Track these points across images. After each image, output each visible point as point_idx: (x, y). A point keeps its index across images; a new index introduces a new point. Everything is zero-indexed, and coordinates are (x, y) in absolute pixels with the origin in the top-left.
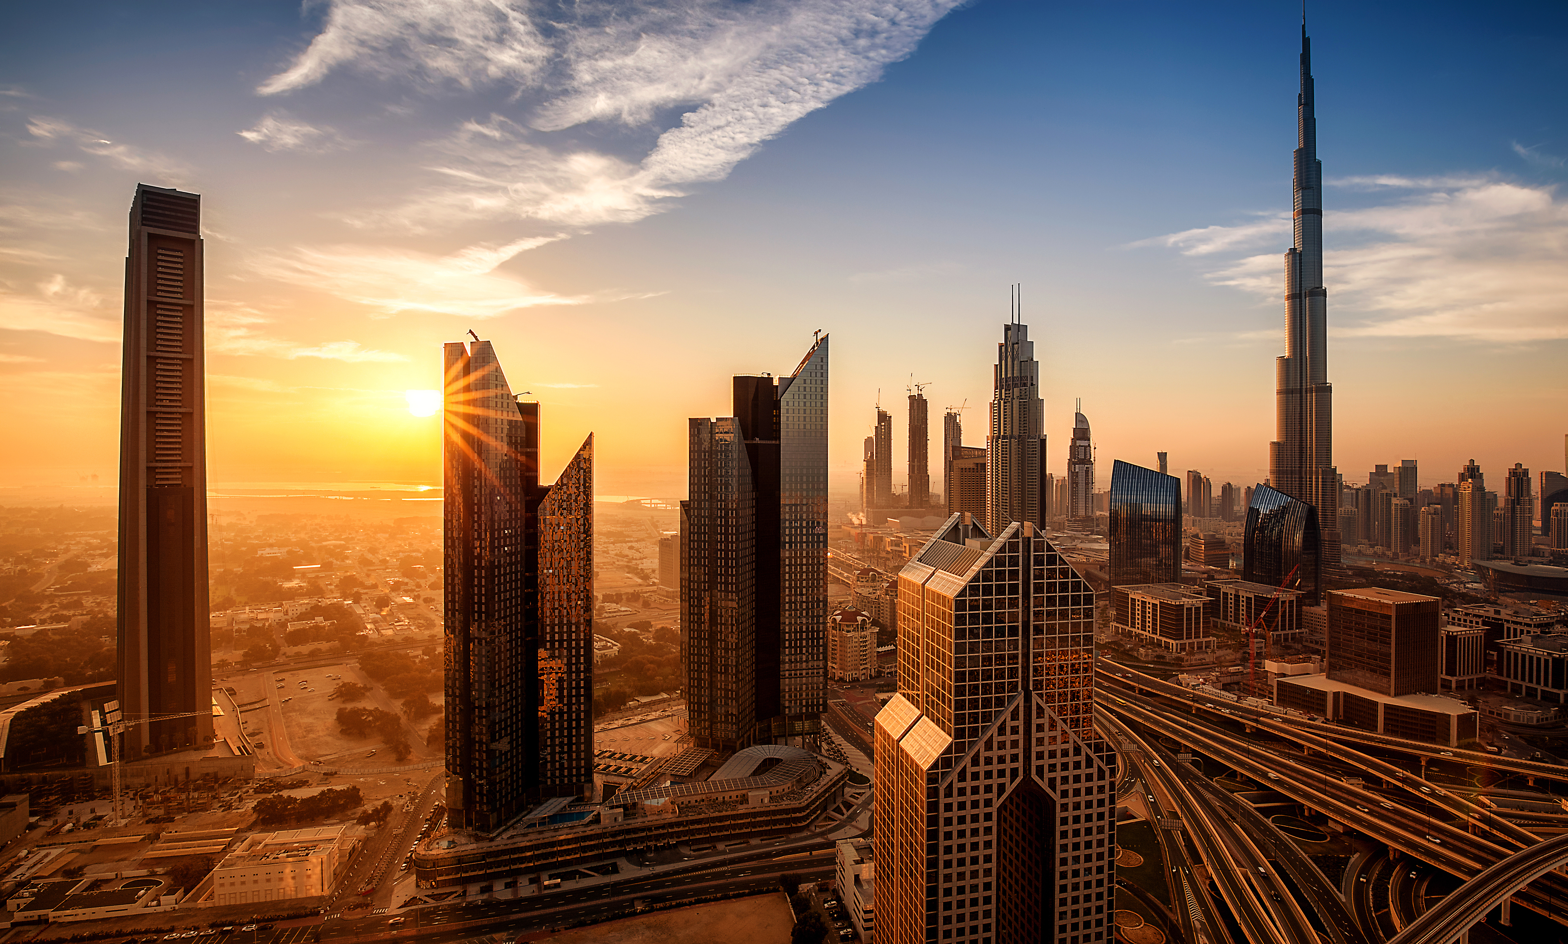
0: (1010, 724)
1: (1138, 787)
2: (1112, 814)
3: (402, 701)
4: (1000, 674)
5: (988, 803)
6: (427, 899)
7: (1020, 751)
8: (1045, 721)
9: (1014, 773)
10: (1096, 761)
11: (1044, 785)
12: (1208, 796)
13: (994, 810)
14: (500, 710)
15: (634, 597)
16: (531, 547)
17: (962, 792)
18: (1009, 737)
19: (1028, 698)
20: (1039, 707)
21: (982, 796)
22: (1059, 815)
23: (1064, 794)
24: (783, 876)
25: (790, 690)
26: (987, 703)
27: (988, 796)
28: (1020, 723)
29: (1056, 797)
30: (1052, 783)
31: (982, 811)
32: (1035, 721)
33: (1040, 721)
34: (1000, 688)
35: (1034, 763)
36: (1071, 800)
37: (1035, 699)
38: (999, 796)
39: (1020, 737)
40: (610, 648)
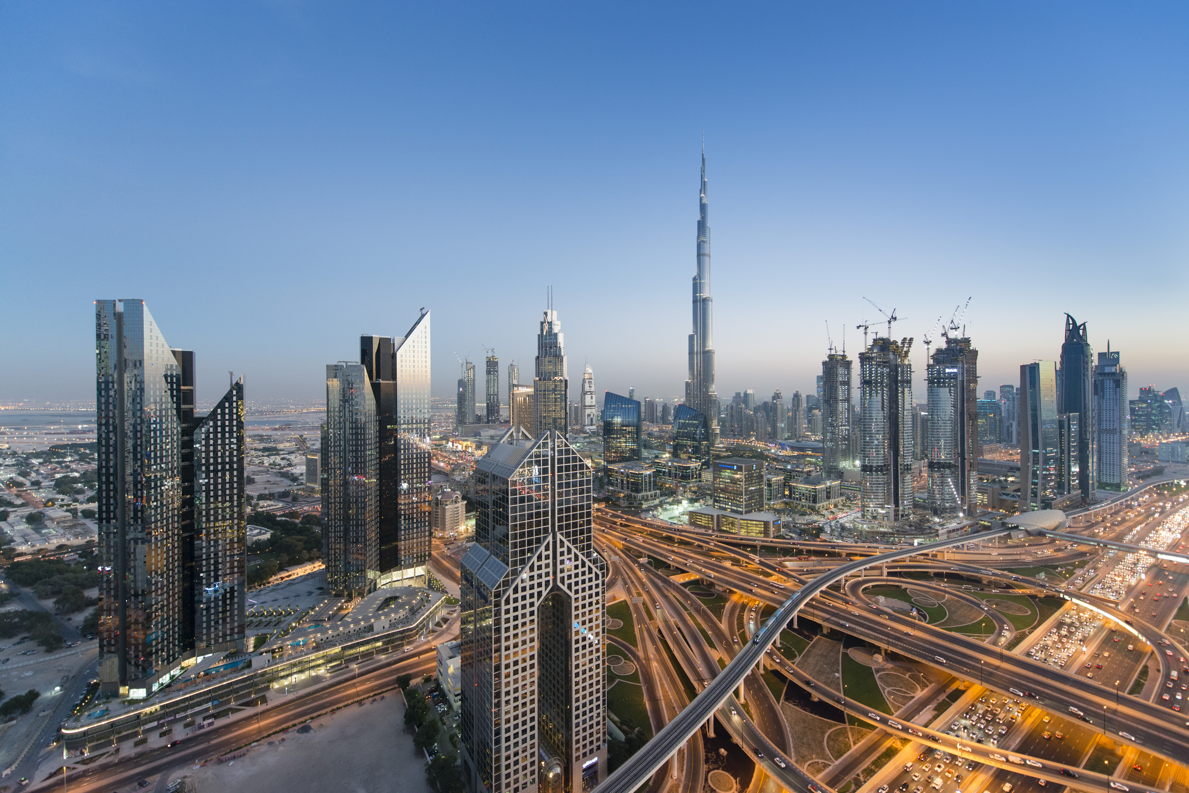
0: (544, 554)
1: (620, 582)
2: (603, 601)
3: (54, 600)
4: (538, 523)
5: (532, 605)
6: (76, 766)
7: (550, 569)
8: (565, 549)
9: (547, 583)
10: (594, 570)
11: (565, 588)
12: (656, 580)
13: (535, 608)
14: (157, 595)
15: (283, 495)
16: (187, 463)
17: (516, 600)
18: (543, 562)
19: (554, 537)
20: (561, 541)
21: (528, 601)
22: (574, 605)
23: (577, 592)
24: (399, 677)
25: (405, 548)
26: (530, 542)
27: (532, 600)
28: (550, 552)
29: (572, 594)
30: (569, 587)
31: (528, 610)
32: (559, 550)
33: (562, 550)
34: (538, 532)
35: (559, 575)
36: (580, 595)
37: (559, 536)
38: (538, 599)
39: (550, 561)
40: (264, 534)
